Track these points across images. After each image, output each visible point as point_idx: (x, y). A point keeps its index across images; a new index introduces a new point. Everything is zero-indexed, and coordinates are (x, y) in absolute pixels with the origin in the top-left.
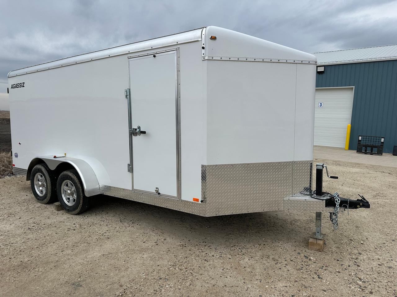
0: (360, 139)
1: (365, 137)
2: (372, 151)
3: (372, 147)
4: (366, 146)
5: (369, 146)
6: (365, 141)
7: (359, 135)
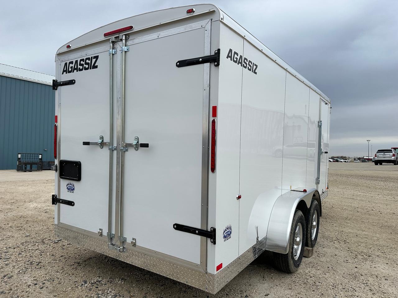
0: (19, 156)
1: (24, 155)
2: (31, 168)
3: (31, 164)
4: (26, 164)
5: (29, 164)
6: (24, 159)
7: (19, 153)
